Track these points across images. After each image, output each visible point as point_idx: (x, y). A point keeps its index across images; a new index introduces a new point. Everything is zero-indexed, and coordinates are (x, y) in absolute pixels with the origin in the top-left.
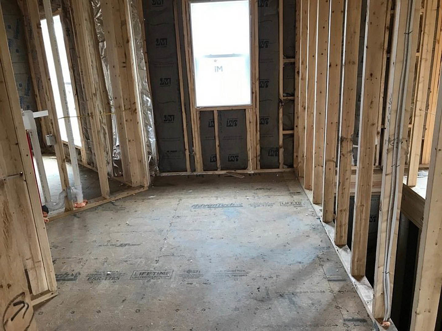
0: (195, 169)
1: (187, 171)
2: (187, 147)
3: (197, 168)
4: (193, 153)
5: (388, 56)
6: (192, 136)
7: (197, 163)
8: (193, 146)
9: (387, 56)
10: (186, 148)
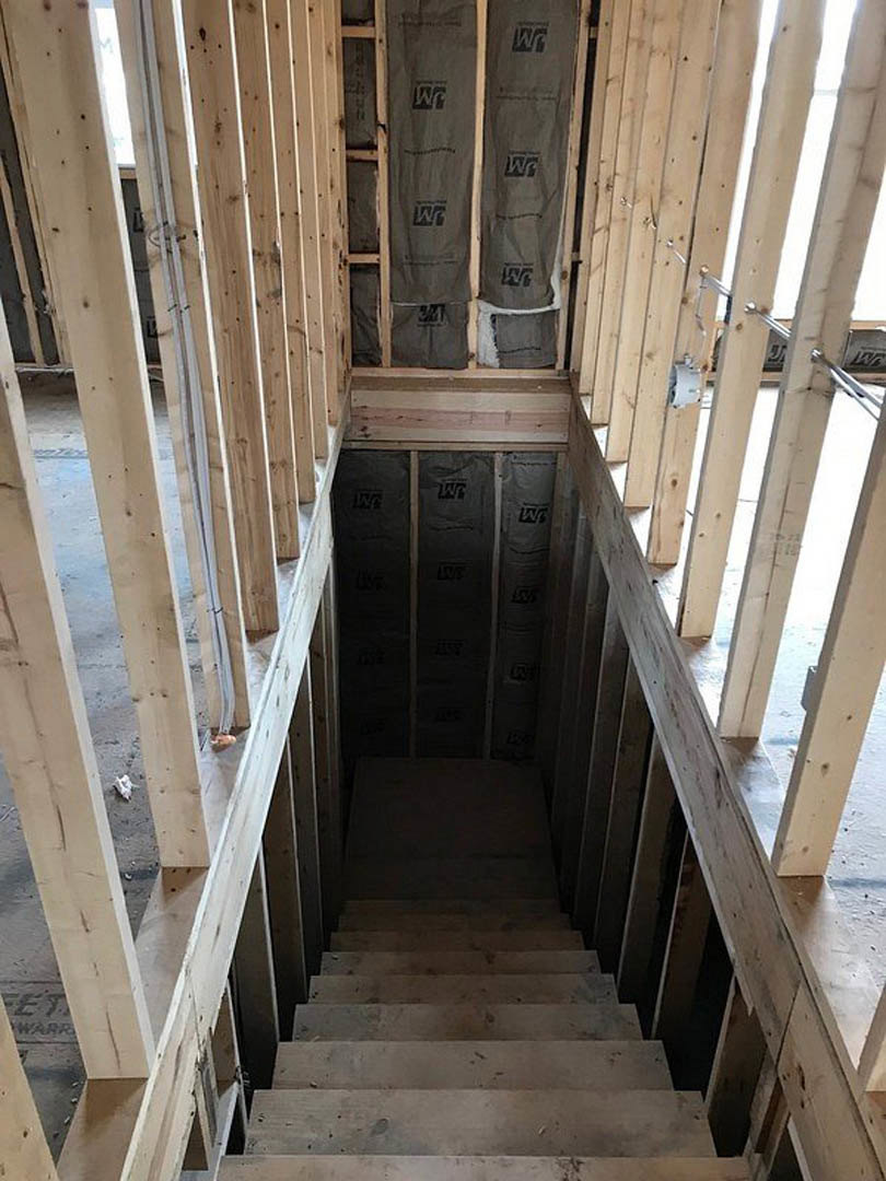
0: (57, 356)
1: (34, 361)
2: (26, 290)
3: (62, 353)
4: (47, 307)
5: (592, 36)
6: (38, 257)
7: (61, 338)
8: (43, 286)
9: (589, 34)
10: (24, 292)
